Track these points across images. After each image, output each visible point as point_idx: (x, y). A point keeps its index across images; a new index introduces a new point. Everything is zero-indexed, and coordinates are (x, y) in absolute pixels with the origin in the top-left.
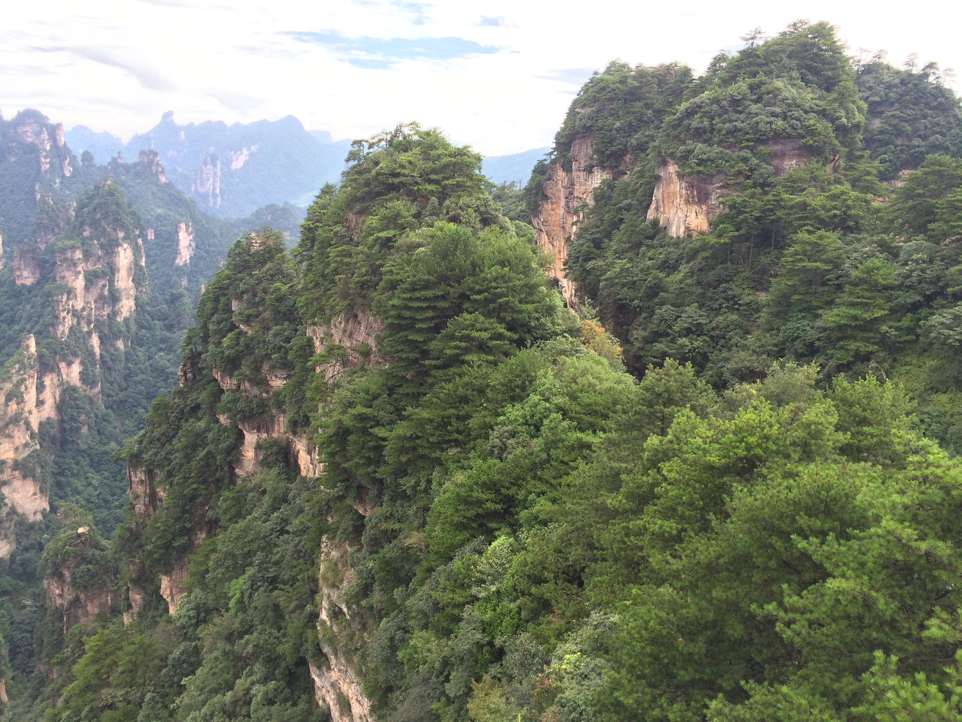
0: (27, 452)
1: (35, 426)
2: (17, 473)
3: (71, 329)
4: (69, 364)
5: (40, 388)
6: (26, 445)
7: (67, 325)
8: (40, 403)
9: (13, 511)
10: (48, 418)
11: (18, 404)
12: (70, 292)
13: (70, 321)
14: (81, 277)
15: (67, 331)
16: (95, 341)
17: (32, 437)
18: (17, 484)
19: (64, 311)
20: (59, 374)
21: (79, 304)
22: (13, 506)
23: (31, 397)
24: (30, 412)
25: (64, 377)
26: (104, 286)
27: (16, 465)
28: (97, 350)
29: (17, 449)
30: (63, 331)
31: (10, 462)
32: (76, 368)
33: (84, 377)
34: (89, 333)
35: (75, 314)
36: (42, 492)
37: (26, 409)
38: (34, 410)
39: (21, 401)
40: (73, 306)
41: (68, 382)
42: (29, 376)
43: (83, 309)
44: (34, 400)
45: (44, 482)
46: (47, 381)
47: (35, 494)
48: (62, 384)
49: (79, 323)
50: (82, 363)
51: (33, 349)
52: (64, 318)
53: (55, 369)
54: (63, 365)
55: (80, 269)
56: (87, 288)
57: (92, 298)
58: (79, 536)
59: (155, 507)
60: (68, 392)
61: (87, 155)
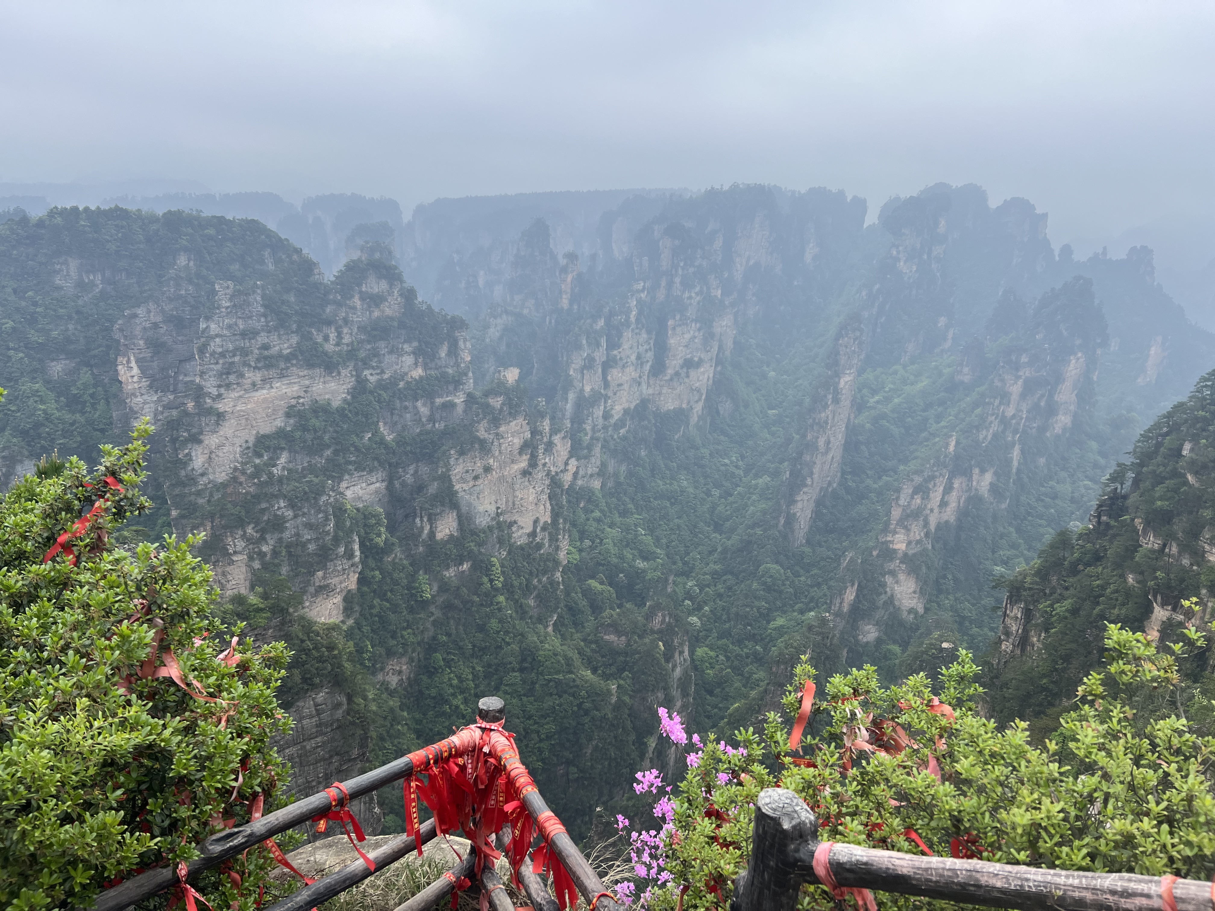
0: (918, 549)
1: (932, 527)
2: (903, 567)
3: (995, 436)
4: (983, 471)
5: (949, 488)
6: (918, 542)
7: (991, 431)
8: (943, 504)
9: (891, 600)
10: (947, 522)
11: (923, 499)
12: (1005, 397)
13: (995, 427)
14: (1020, 382)
15: (989, 437)
16: (1016, 453)
17: (927, 535)
18: (902, 577)
19: (993, 415)
20: (970, 479)
21: (1010, 411)
22: (892, 596)
23: (936, 496)
24: (932, 510)
25: (974, 483)
26: (1042, 396)
27: (906, 558)
28: (1015, 463)
29: (909, 543)
30: (986, 436)
31: (900, 554)
32: (988, 477)
33: (994, 488)
34: (1013, 445)
35: (1004, 421)
36: (921, 592)
37: (929, 506)
38: (936, 510)
39: (926, 497)
40: (1003, 412)
41: (976, 490)
42: (941, 474)
43: (1014, 416)
44: (939, 499)
45: (925, 583)
46: (956, 484)
47: (915, 592)
48: (969, 489)
49: (1004, 432)
50: (996, 473)
51: (952, 448)
52: (991, 422)
53: (967, 474)
54: (976, 471)
55: (1021, 373)
56: (1023, 396)
57: (1024, 407)
58: (942, 650)
59: (1023, 650)
60: (975, 500)
61: (1067, 250)
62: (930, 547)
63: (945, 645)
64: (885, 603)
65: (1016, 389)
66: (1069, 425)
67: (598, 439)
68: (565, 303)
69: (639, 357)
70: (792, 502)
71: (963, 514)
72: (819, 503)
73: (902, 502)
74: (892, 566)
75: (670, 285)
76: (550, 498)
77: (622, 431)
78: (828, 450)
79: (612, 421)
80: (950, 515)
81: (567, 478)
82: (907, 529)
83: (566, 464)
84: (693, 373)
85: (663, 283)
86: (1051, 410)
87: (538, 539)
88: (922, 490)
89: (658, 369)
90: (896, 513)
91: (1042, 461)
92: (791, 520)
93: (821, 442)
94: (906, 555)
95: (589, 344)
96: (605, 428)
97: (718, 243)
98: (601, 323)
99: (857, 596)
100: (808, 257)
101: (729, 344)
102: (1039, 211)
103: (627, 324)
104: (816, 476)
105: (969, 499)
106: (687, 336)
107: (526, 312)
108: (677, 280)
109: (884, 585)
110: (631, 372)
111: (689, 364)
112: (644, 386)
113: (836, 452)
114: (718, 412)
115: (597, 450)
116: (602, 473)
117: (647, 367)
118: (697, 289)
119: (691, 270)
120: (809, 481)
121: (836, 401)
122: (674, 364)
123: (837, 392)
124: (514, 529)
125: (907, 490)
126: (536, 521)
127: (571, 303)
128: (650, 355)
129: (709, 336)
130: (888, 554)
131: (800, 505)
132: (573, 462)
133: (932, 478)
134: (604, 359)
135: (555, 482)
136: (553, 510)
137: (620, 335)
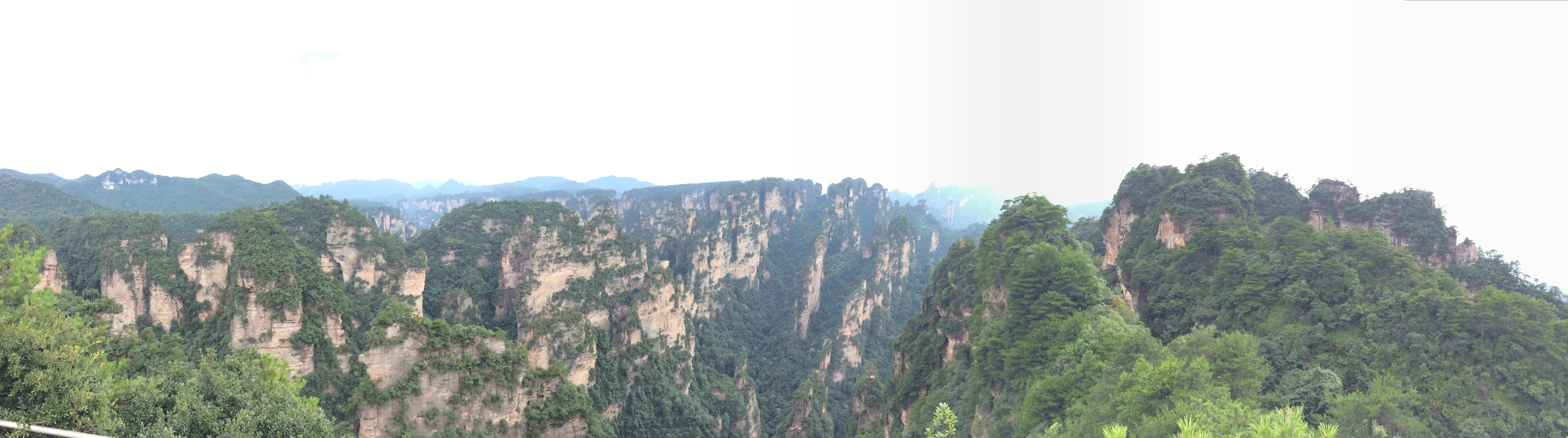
0: (856, 333)
1: (861, 322)
3: (881, 279)
4: (878, 296)
5: (865, 305)
6: (855, 330)
7: (879, 278)
8: (864, 312)
9: (846, 359)
10: (866, 320)
11: (856, 310)
12: (882, 262)
13: (881, 276)
14: (888, 256)
16: (890, 286)
17: (859, 327)
18: (850, 348)
19: (879, 271)
20: (874, 300)
21: (885, 268)
22: (847, 357)
24: (860, 316)
25: (876, 301)
26: (897, 261)
27: (851, 339)
28: (890, 290)
29: (852, 331)
30: (878, 280)
31: (848, 337)
32: (881, 298)
33: (884, 302)
34: (888, 282)
35: (884, 272)
36: (859, 354)
37: (859, 314)
38: (862, 315)
40: (883, 269)
41: (877, 304)
42: (861, 298)
43: (887, 270)
44: (862, 310)
45: (860, 349)
46: (869, 302)
47: (857, 354)
48: (874, 304)
49: (885, 277)
50: (884, 296)
51: (865, 287)
52: (879, 274)
53: (872, 297)
54: (876, 296)
55: (888, 252)
56: (889, 261)
57: (890, 266)
62: (860, 332)
63: (872, 377)
64: (844, 361)
66: (908, 271)
67: (707, 293)
68: (689, 231)
69: (725, 254)
70: (799, 317)
71: (873, 316)
72: (812, 317)
73: (847, 313)
74: (845, 343)
75: (737, 221)
76: (685, 323)
77: (719, 289)
78: (814, 290)
79: (714, 285)
80: (867, 316)
81: (693, 313)
82: (851, 326)
83: (692, 306)
84: (750, 259)
85: (734, 220)
86: (901, 266)
87: (679, 344)
88: (855, 306)
89: (734, 258)
90: (845, 318)
91: (900, 288)
92: (799, 325)
93: (810, 289)
94: (851, 337)
95: (701, 249)
96: (710, 288)
97: (757, 202)
98: (706, 239)
100: (797, 207)
101: (766, 246)
102: (885, 188)
103: (718, 239)
104: (809, 305)
105: (875, 308)
106: (746, 243)
107: (672, 235)
108: (740, 218)
109: (842, 353)
110: (721, 261)
111: (748, 256)
112: (728, 267)
113: (817, 292)
114: (762, 277)
116: (710, 309)
117: (729, 258)
118: (749, 222)
119: (746, 214)
120: (806, 307)
121: (816, 270)
122: (741, 256)
123: (815, 266)
124: (668, 339)
125: (848, 307)
126: (678, 335)
127: (692, 231)
128: (730, 253)
129: (756, 243)
130: (843, 337)
131: (803, 318)
132: (695, 306)
133: (858, 301)
134: (708, 255)
135: (687, 315)
136: (686, 329)
137: (715, 245)
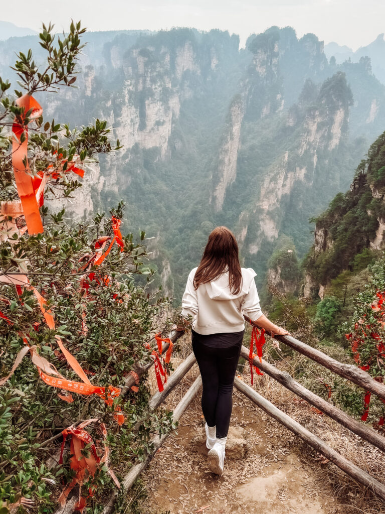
0: (274, 207)
1: (280, 197)
2: (268, 216)
3: (306, 152)
4: (301, 168)
5: (286, 178)
6: (274, 204)
7: (304, 149)
8: (284, 185)
9: (263, 233)
10: (286, 194)
11: (275, 184)
12: (308, 132)
13: (305, 147)
14: (316, 124)
15: (303, 152)
16: (315, 159)
17: (277, 201)
18: (267, 221)
19: (304, 141)
20: (295, 173)
21: (312, 139)
22: (263, 230)
23: (281, 181)
24: (279, 189)
25: (297, 175)
26: (326, 130)
27: (269, 213)
28: (315, 164)
29: (270, 205)
30: (302, 152)
31: (266, 211)
32: (303, 171)
33: (306, 176)
34: (314, 155)
35: (309, 144)
36: (276, 228)
37: (278, 187)
38: (281, 189)
39: (276, 183)
40: (309, 140)
41: (298, 177)
42: (282, 171)
43: (313, 141)
44: (282, 183)
45: (278, 223)
46: (289, 175)
47: (273, 228)
48: (295, 178)
49: (309, 149)
50: (306, 169)
51: (286, 158)
52: (303, 145)
53: (294, 170)
54: (298, 168)
55: (316, 120)
56: (317, 131)
57: (318, 136)
58: (288, 254)
59: (324, 250)
60: (298, 182)
61: (333, 59)
62: (279, 206)
63: (289, 251)
64: (260, 234)
65: (314, 128)
66: (338, 144)
67: (114, 165)
68: (88, 93)
69: (132, 121)
70: (214, 190)
71: (293, 190)
72: (227, 190)
73: (265, 186)
74: (262, 217)
75: (144, 81)
76: (92, 198)
77: (127, 160)
78: (230, 163)
79: (121, 155)
80: (287, 190)
81: (100, 187)
82: (269, 199)
83: (99, 179)
84: (161, 128)
85: (141, 81)
86: (330, 137)
87: (87, 220)
88: (274, 179)
89: (142, 127)
90: (263, 192)
91: (327, 162)
92: (214, 199)
93: (226, 160)
94: (268, 211)
95: (105, 115)
96: (117, 159)
97: (167, 59)
98: (109, 104)
99: (248, 233)
100: (213, 65)
101: (177, 112)
102: (320, 40)
103: (124, 103)
104: (225, 176)
105: (296, 182)
106: (156, 109)
108: (148, 79)
109: (259, 226)
110: (128, 129)
111: (158, 123)
112: (136, 136)
113: (234, 164)
114: (175, 148)
115: (114, 171)
116: (118, 183)
117: (137, 126)
118: (159, 84)
119: (155, 74)
120: (222, 180)
121: (232, 139)
122: (150, 124)
123: (232, 135)
124: (74, 215)
125: (267, 180)
126: (85, 211)
127: (92, 92)
128: (138, 120)
129: (167, 109)
130: (260, 211)
131: (218, 191)
132: (102, 179)
133: (278, 173)
134: (113, 122)
135: (93, 189)
136: (94, 204)
137: (121, 110)
